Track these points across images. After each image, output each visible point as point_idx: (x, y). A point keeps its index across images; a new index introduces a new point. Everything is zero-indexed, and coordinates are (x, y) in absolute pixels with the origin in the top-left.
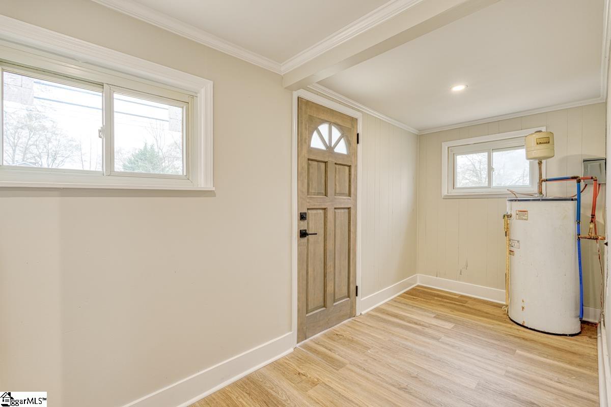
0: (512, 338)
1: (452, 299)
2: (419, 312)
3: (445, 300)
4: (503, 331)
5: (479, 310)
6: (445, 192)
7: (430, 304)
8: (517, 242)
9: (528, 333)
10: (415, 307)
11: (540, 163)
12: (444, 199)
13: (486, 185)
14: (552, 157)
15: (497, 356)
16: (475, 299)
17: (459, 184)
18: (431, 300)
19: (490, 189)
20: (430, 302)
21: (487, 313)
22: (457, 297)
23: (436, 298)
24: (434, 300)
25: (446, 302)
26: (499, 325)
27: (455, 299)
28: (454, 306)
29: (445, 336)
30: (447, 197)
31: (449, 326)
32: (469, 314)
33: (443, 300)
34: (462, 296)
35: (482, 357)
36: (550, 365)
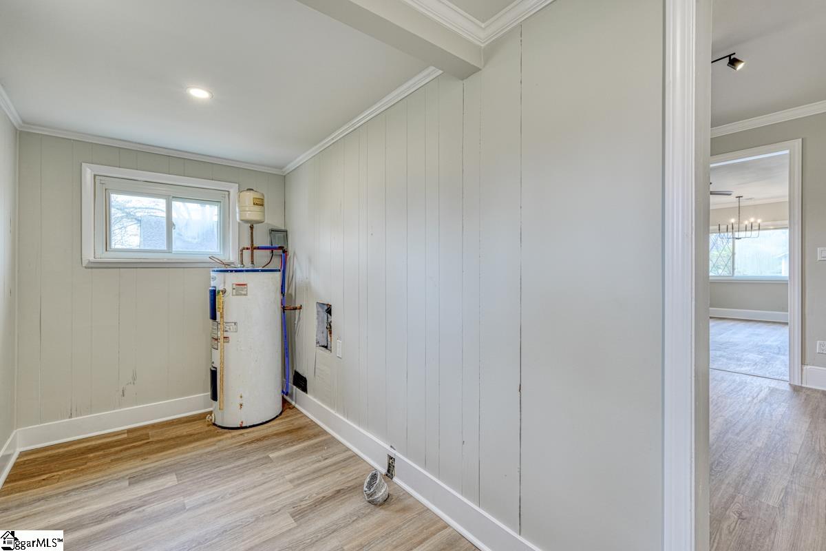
0: (248, 447)
1: (121, 442)
2: (90, 494)
3: (113, 450)
4: (231, 445)
5: (178, 437)
6: (89, 256)
7: (93, 470)
8: (233, 324)
9: (253, 432)
10: (69, 491)
11: (252, 228)
12: (86, 267)
13: (164, 248)
14: (262, 222)
15: (264, 474)
16: (153, 426)
17: (116, 243)
18: (86, 463)
19: (170, 254)
20: (88, 468)
21: (191, 435)
22: (125, 436)
23: (91, 455)
24: (91, 460)
25: (116, 453)
26: (219, 441)
27: (124, 439)
28: (139, 450)
29: (184, 496)
30: (93, 265)
31: (170, 480)
32: (170, 449)
33: (108, 451)
34: (129, 431)
35: (255, 487)
36: (304, 449)
